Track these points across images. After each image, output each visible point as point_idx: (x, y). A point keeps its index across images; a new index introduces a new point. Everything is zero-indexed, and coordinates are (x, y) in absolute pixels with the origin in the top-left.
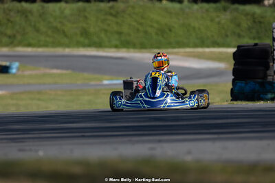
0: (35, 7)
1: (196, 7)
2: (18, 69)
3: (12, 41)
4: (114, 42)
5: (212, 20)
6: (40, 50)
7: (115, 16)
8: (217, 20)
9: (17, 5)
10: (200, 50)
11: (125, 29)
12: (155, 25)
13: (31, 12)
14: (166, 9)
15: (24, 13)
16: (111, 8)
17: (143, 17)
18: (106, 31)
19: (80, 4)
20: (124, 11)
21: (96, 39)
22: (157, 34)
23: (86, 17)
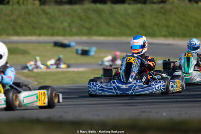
0: (107, 7)
2: (95, 52)
3: (90, 32)
4: (164, 33)
6: (111, 39)
7: (164, 14)
9: (93, 6)
11: (172, 23)
12: (194, 21)
13: (103, 11)
15: (98, 12)
16: (162, 8)
17: (184, 15)
18: (157, 25)
19: (139, 6)
20: (171, 10)
21: (150, 30)
22: (195, 27)
23: (143, 15)
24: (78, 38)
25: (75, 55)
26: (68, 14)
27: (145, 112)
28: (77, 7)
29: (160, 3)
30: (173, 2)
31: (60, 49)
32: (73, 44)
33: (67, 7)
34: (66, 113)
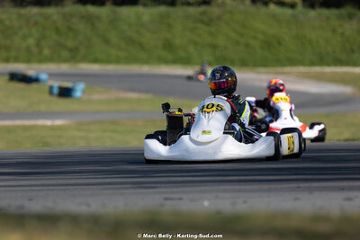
0: (104, 11)
1: (312, 13)
2: (84, 92)
3: (74, 55)
5: (334, 31)
6: (111, 68)
7: (209, 22)
8: (340, 30)
9: (81, 9)
10: (317, 69)
11: (221, 41)
13: (98, 18)
14: (274, 16)
15: (90, 19)
16: (203, 13)
17: (243, 27)
18: (196, 44)
19: (163, 9)
20: (219, 18)
23: (170, 26)
24: (52, 67)
25: (47, 97)
26: (36, 23)
27: (172, 199)
28: (50, 11)
29: (200, 4)
30: (223, 5)
31: (21, 86)
32: (43, 76)
33: (34, 10)
34: (30, 200)
